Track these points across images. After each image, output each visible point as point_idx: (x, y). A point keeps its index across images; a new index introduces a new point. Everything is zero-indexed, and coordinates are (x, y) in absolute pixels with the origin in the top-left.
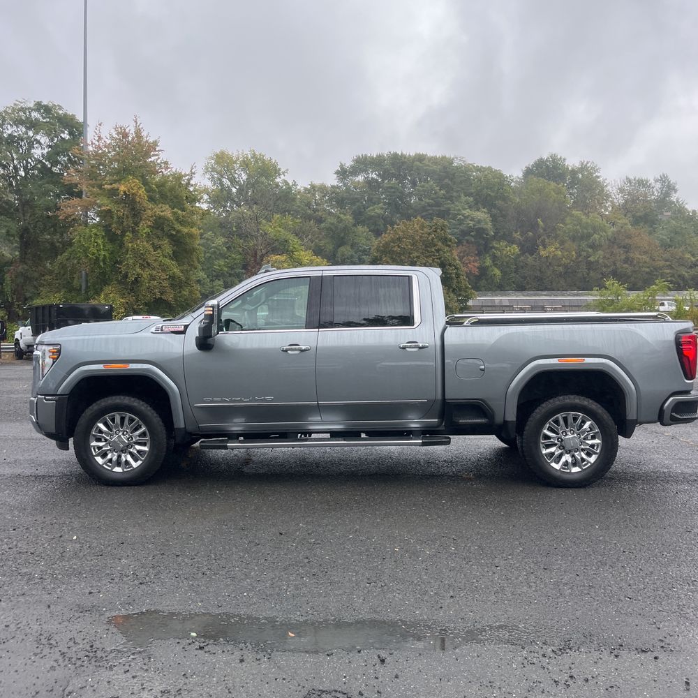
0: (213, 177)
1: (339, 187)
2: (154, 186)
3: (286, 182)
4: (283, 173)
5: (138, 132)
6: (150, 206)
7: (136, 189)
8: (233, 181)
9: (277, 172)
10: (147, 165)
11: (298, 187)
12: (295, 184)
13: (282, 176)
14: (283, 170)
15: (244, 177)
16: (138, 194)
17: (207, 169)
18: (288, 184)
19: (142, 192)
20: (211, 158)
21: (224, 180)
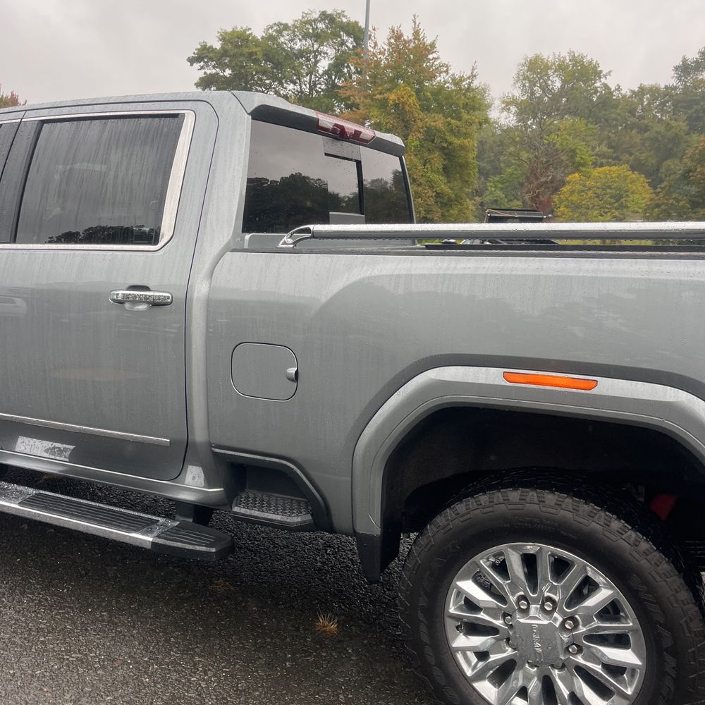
0: (524, 86)
1: (675, 88)
2: (428, 94)
3: (606, 86)
4: (605, 76)
5: (416, 33)
6: (422, 115)
7: (406, 96)
8: (545, 88)
9: (598, 74)
10: (423, 70)
11: (623, 92)
12: (618, 88)
13: (603, 80)
14: (604, 73)
15: (558, 84)
16: (408, 103)
17: (518, 77)
18: (610, 89)
19: (413, 99)
20: (523, 65)
21: (536, 88)
